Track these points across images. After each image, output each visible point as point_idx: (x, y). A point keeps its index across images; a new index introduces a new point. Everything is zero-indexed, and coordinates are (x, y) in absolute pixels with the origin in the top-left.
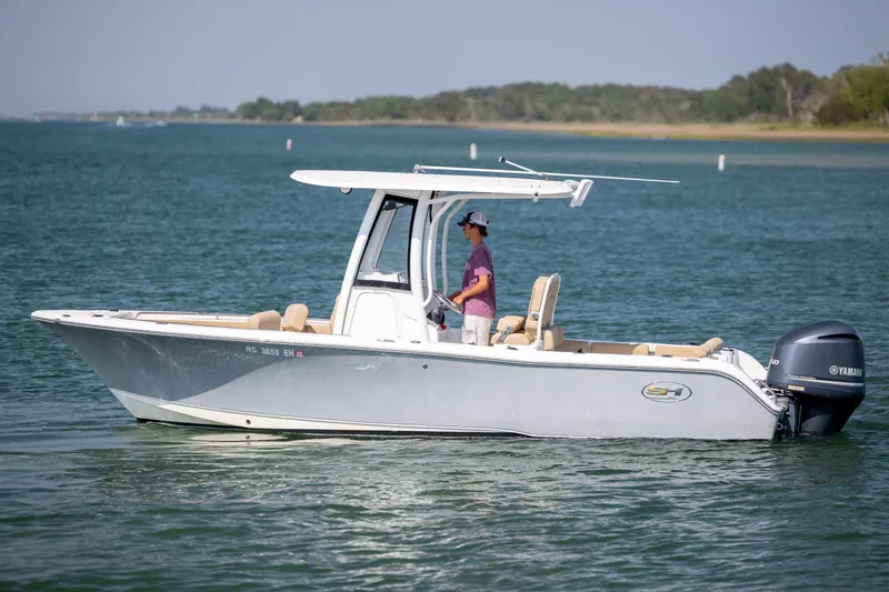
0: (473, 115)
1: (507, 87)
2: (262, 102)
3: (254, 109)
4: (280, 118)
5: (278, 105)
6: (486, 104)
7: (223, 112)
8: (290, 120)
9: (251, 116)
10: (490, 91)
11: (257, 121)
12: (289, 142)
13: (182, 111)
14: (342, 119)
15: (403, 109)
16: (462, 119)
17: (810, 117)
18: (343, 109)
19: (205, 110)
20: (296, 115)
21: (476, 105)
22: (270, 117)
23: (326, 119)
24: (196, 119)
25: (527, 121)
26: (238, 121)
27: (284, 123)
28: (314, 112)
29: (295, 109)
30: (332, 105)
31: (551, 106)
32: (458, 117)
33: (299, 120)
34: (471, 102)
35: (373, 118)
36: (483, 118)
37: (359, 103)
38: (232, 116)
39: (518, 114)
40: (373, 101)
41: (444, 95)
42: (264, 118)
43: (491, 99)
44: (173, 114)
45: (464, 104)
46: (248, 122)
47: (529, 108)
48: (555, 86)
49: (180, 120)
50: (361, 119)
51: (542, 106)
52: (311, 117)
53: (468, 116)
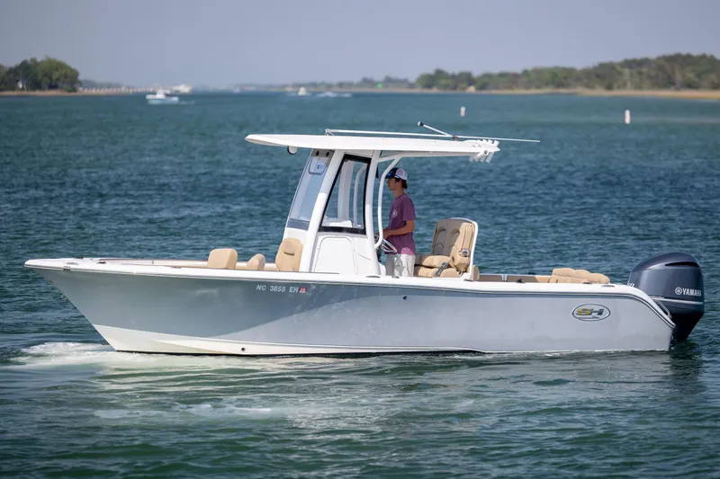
0: (629, 84)
1: (659, 58)
2: (439, 74)
3: (431, 80)
4: (455, 88)
5: (453, 77)
6: (640, 73)
7: (404, 82)
8: (464, 89)
9: (429, 86)
10: (644, 62)
11: (435, 90)
12: (463, 109)
13: (367, 82)
14: (511, 88)
15: (566, 78)
16: (619, 87)
18: (511, 79)
19: (389, 81)
20: (470, 85)
21: (631, 75)
22: (446, 87)
23: (496, 88)
24: (380, 89)
25: (677, 89)
26: (417, 91)
28: (485, 82)
29: (468, 79)
30: (502, 75)
31: (699, 76)
32: (615, 86)
33: (472, 89)
34: (627, 71)
35: (538, 87)
36: (638, 87)
37: (526, 73)
38: (412, 86)
39: (669, 83)
40: (538, 72)
41: (602, 66)
42: (440, 87)
43: (644, 70)
44: (359, 85)
45: (620, 74)
46: (427, 91)
47: (678, 77)
48: (703, 57)
49: (367, 90)
50: (527, 88)
51: (691, 76)
52: (483, 87)
53: (624, 86)
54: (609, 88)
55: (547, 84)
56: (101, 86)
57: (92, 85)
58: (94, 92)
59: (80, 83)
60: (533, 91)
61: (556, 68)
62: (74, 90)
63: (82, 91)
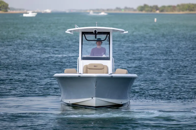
2: (145, 6)
3: (142, 8)
4: (151, 11)
5: (151, 7)
7: (132, 9)
8: (155, 12)
9: (141, 10)
11: (144, 12)
12: (155, 20)
13: (118, 9)
14: (172, 11)
15: (193, 8)
18: (173, 8)
19: (126, 8)
20: (157, 10)
22: (148, 11)
23: (167, 11)
24: (123, 11)
26: (137, 12)
27: (152, 13)
28: (163, 9)
29: (156, 8)
30: (169, 6)
33: (158, 12)
35: (183, 11)
37: (178, 6)
38: (135, 10)
40: (183, 5)
42: (146, 11)
44: (115, 10)
46: (141, 12)
49: (118, 12)
50: (179, 11)
52: (162, 11)
55: (186, 10)
56: (17, 10)
57: (13, 9)
58: (14, 12)
59: (9, 9)
60: (181, 13)
61: (190, 4)
62: (7, 11)
63: (10, 12)
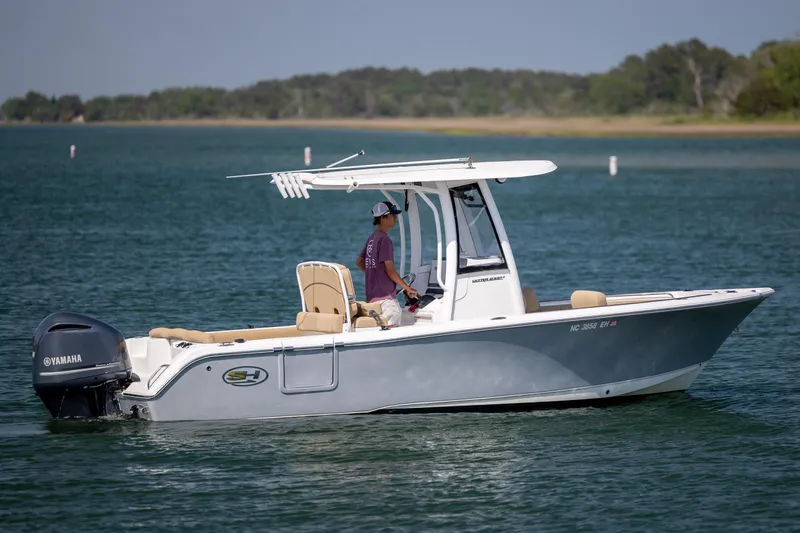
0: (301, 111)
1: (342, 75)
2: (34, 99)
3: (21, 107)
4: (55, 118)
5: (53, 101)
6: (317, 96)
8: (70, 120)
9: (19, 116)
10: (322, 79)
11: (27, 122)
12: (73, 148)
14: (135, 118)
15: (212, 103)
16: (287, 116)
17: (726, 106)
18: (136, 105)
20: (77, 114)
21: (304, 98)
22: (42, 117)
23: (115, 118)
25: (369, 117)
27: (60, 124)
28: (100, 109)
29: (73, 105)
30: (122, 100)
31: (398, 98)
32: (281, 113)
33: (80, 119)
34: (297, 93)
35: (174, 116)
36: (314, 114)
37: (155, 96)
39: (358, 109)
40: (173, 94)
41: (262, 85)
42: (34, 118)
43: (322, 90)
45: (289, 97)
46: (15, 123)
47: (370, 100)
48: (404, 72)
50: (160, 118)
51: (387, 97)
52: (96, 116)
53: (293, 113)
54: (273, 116)
60: (167, 122)
61: (196, 89)
